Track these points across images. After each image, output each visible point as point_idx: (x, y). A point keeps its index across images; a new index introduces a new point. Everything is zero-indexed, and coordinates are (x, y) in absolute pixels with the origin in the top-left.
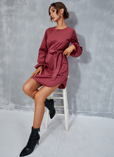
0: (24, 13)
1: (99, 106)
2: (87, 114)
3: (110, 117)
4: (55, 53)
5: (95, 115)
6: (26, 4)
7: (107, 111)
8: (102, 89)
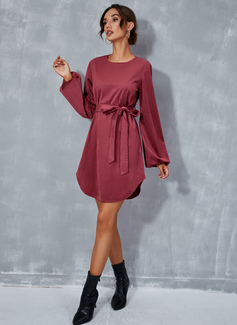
0: (18, 45)
1: (194, 263)
2: (166, 284)
3: (219, 289)
4: (113, 110)
5: (186, 285)
6: (24, 25)
7: (213, 273)
8: (197, 221)
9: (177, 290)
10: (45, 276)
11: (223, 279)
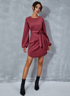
1: (53, 74)
8: (54, 62)
9: (49, 82)
10: (11, 80)
11: (62, 78)
